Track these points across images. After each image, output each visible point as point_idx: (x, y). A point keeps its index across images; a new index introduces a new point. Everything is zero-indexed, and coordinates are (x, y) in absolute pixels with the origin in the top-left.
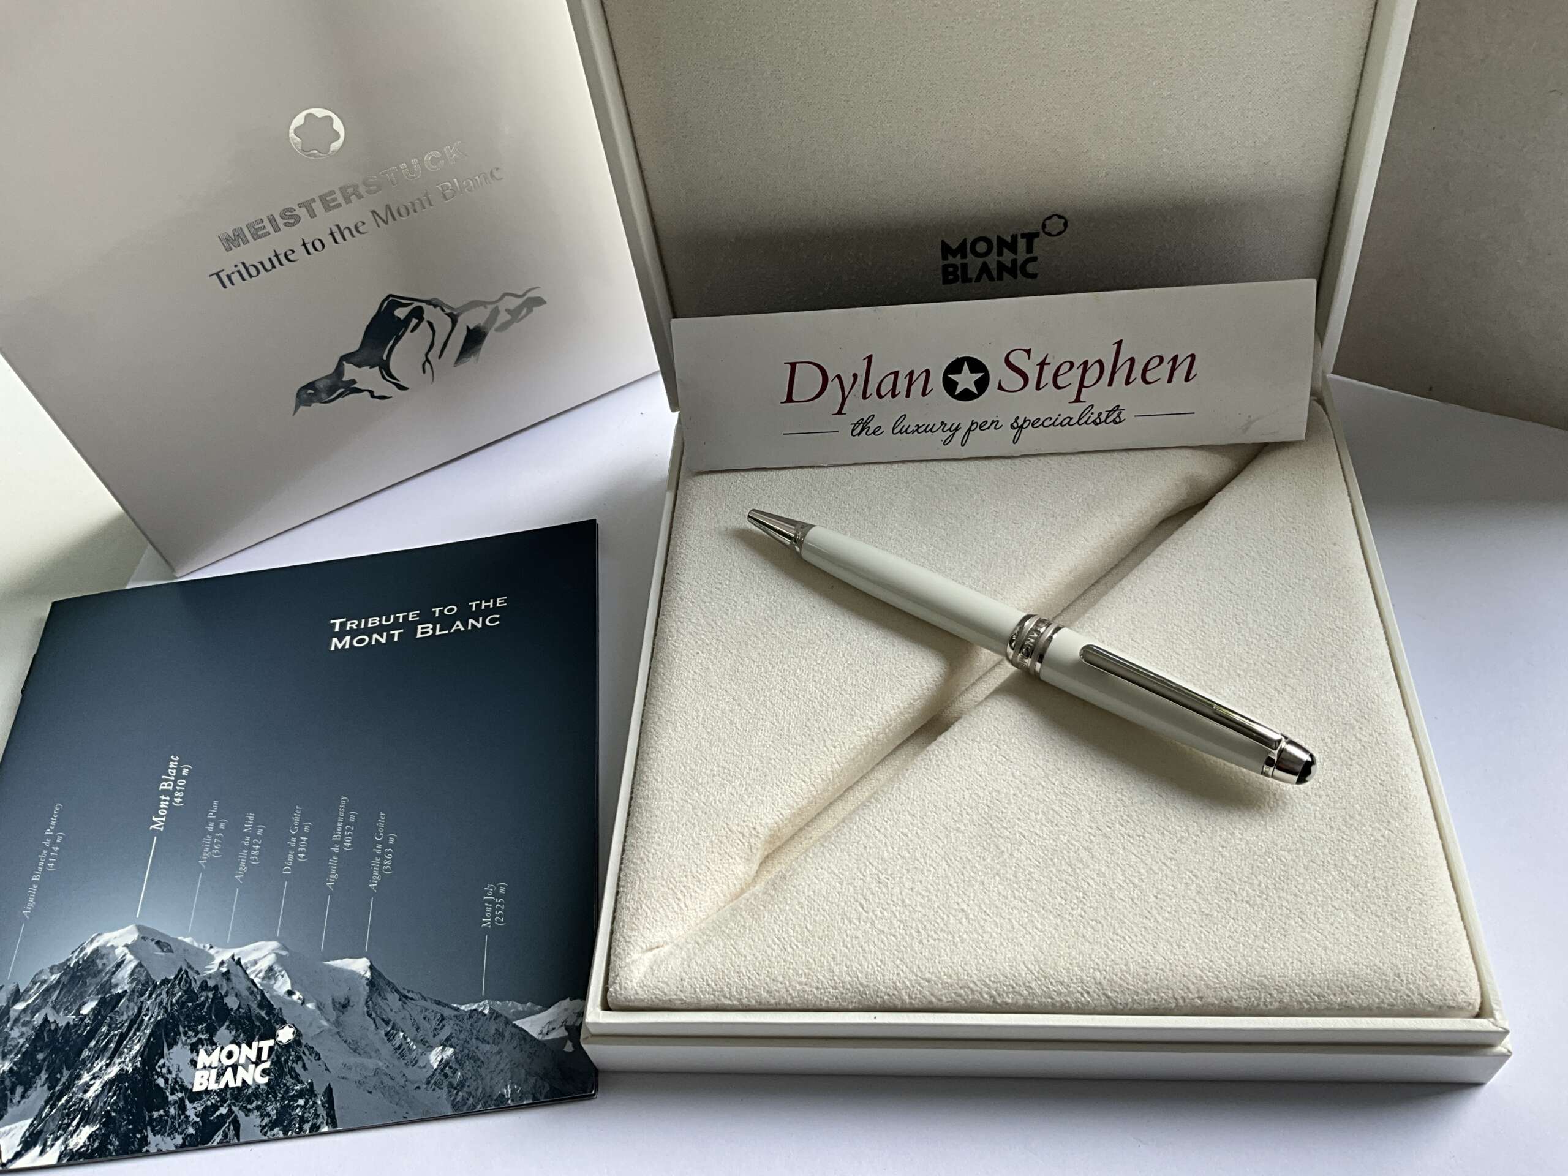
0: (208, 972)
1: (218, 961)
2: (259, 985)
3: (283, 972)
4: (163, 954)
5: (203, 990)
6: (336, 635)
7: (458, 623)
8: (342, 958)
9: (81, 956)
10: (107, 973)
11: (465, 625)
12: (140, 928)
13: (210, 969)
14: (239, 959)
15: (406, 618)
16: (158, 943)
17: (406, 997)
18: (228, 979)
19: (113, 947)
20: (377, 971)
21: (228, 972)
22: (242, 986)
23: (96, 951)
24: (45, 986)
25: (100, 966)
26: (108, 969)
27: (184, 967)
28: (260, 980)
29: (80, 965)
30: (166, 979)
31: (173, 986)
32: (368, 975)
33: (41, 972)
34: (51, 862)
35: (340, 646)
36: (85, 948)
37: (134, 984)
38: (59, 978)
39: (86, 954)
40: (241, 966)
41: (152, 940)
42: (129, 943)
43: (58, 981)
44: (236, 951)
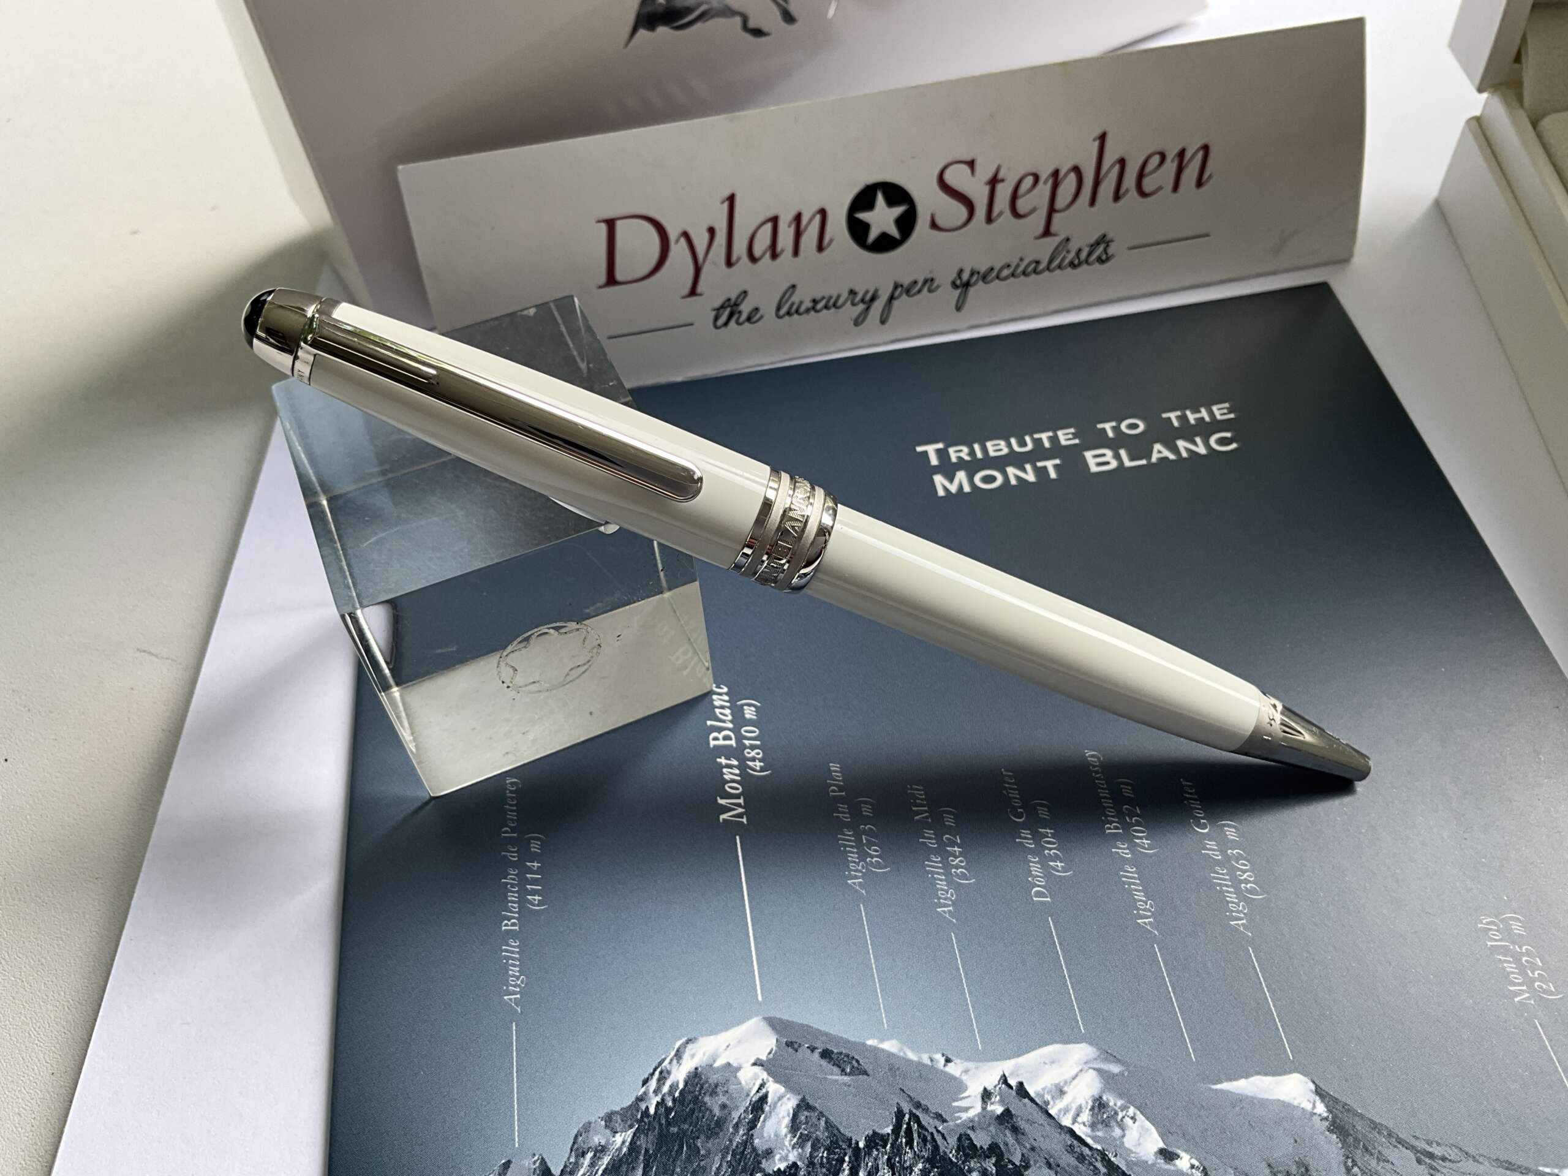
0: (965, 1116)
1: (974, 1090)
2: (1089, 1141)
3: (1132, 1110)
4: (846, 1078)
5: (967, 1157)
6: (936, 470)
7: (1157, 447)
8: (1247, 1076)
9: (665, 1089)
10: (736, 1127)
11: (1175, 450)
12: (775, 1024)
13: (966, 1109)
14: (1021, 1084)
15: (1054, 440)
16: (826, 1054)
17: (1431, 1156)
18: (1015, 1130)
19: (731, 1069)
20: (1336, 1101)
21: (1007, 1113)
22: (1055, 1145)
23: (695, 1077)
24: (606, 1160)
25: (717, 1111)
26: (735, 1115)
27: (906, 1108)
28: (1088, 1130)
29: (668, 1110)
30: (875, 1133)
31: (897, 1151)
32: (1321, 1109)
33: (587, 1128)
34: (534, 893)
35: (953, 488)
36: (669, 1073)
37: (808, 1149)
38: (632, 1142)
39: (673, 1087)
40: (1032, 1100)
41: (813, 1049)
42: (764, 1057)
43: (633, 1147)
44: (1006, 1066)
